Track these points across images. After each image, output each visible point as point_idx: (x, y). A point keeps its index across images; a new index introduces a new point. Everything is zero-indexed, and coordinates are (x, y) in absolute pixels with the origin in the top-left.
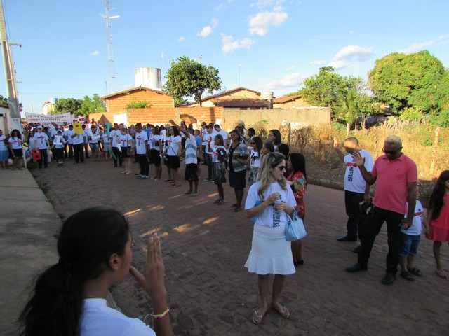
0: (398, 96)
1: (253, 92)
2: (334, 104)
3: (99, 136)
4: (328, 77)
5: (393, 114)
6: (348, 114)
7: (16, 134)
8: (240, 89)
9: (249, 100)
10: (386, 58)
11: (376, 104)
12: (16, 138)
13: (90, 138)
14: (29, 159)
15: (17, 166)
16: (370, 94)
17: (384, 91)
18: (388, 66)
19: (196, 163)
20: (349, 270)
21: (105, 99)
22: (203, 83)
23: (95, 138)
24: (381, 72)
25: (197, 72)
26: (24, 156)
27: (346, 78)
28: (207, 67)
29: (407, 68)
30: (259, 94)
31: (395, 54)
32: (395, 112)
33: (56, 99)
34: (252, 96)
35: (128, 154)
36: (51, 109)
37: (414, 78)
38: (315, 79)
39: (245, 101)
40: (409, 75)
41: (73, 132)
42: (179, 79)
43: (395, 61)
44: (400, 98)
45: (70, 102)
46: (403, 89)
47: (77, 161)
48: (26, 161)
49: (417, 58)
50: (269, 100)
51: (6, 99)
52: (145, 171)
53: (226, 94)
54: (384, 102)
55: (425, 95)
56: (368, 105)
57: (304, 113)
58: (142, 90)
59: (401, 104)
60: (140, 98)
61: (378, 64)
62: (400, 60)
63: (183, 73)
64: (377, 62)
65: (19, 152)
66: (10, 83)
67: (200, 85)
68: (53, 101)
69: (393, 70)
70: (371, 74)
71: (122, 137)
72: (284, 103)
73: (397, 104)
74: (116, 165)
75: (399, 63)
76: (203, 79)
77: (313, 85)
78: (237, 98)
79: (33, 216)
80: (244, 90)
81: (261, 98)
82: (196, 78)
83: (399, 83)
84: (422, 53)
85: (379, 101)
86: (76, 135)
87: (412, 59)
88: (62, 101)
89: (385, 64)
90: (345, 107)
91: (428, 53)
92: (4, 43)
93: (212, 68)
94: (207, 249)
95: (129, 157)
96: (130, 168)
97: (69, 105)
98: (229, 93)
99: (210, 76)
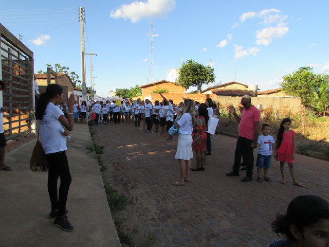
1: (243, 85)
2: (308, 95)
3: (130, 108)
4: (303, 74)
6: (319, 103)
7: (84, 103)
8: (233, 83)
9: (239, 91)
12: (84, 106)
13: (124, 109)
14: (90, 120)
15: (82, 122)
19: (173, 121)
20: (228, 175)
21: (141, 88)
22: (202, 77)
23: (127, 109)
25: (198, 70)
26: (87, 117)
27: (320, 75)
28: (206, 66)
30: (247, 87)
33: (117, 89)
34: (242, 88)
35: (142, 118)
36: (113, 95)
38: (292, 75)
39: (235, 91)
41: (115, 104)
42: (186, 74)
45: (125, 91)
47: (116, 123)
48: (87, 121)
50: (254, 91)
52: (149, 128)
53: (222, 86)
57: (279, 100)
58: (165, 82)
60: (162, 87)
63: (189, 70)
65: (84, 114)
66: (84, 74)
67: (200, 79)
68: (115, 91)
71: (139, 107)
72: (269, 94)
74: (136, 125)
76: (202, 75)
77: (290, 80)
78: (230, 89)
79: (80, 140)
80: (236, 83)
81: (248, 89)
82: (197, 74)
86: (117, 106)
88: (120, 90)
90: (316, 97)
92: (83, 52)
93: (209, 67)
95: (142, 119)
96: (143, 126)
97: (124, 93)
98: (224, 85)
99: (208, 73)
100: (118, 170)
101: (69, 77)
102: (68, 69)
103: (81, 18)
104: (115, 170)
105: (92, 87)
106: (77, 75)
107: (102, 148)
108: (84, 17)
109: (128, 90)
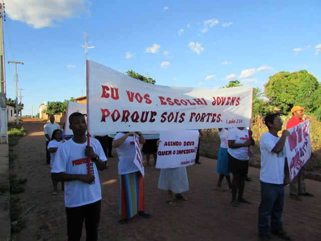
0: (286, 101)
5: (284, 114)
10: (277, 75)
11: (271, 107)
16: (266, 99)
17: (276, 98)
18: (278, 81)
24: (273, 84)
28: (147, 78)
29: (292, 81)
31: (283, 72)
32: (285, 113)
33: (49, 102)
36: (44, 109)
37: (297, 88)
40: (294, 86)
43: (283, 77)
44: (287, 102)
45: (58, 104)
46: (290, 96)
49: (298, 75)
51: (13, 101)
54: (277, 106)
55: (303, 98)
56: (265, 107)
59: (289, 107)
61: (271, 79)
62: (287, 76)
64: (270, 77)
66: (2, 83)
68: (46, 103)
69: (282, 83)
70: (267, 85)
73: (286, 107)
75: (286, 78)
83: (287, 92)
84: (302, 72)
85: (273, 105)
87: (295, 76)
88: (52, 103)
89: (276, 79)
91: (306, 72)
92: (2, 56)
93: (150, 79)
94: (110, 201)
97: (57, 106)
100: (46, 227)
104: (41, 228)
105: (17, 100)
107: (23, 182)
109: (61, 103)
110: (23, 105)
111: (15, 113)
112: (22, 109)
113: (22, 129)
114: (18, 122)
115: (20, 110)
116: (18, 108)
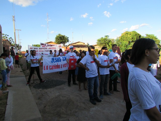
8: (79, 42)
22: (64, 41)
24: (122, 37)
25: (62, 38)
28: (65, 36)
29: (128, 36)
30: (84, 43)
42: (58, 40)
43: (126, 34)
49: (132, 33)
50: (87, 45)
58: (51, 42)
63: (59, 38)
69: (125, 37)
82: (62, 40)
89: (123, 35)
90: (108, 47)
93: (67, 37)
98: (75, 43)
99: (66, 39)
101: (8, 41)
102: (8, 35)
103: (13, 20)
105: (19, 44)
106: (12, 39)
108: (14, 19)
110: (21, 46)
111: (19, 50)
112: (21, 48)
113: (22, 56)
114: (20, 54)
115: (20, 49)
116: (20, 48)
